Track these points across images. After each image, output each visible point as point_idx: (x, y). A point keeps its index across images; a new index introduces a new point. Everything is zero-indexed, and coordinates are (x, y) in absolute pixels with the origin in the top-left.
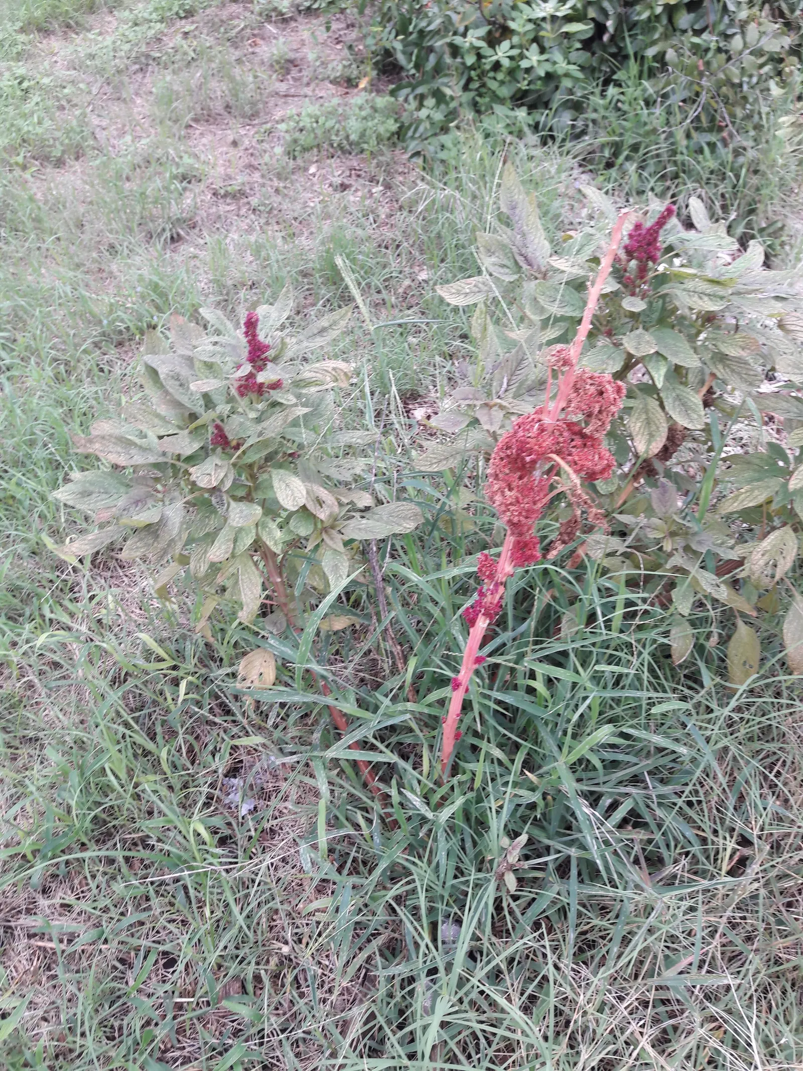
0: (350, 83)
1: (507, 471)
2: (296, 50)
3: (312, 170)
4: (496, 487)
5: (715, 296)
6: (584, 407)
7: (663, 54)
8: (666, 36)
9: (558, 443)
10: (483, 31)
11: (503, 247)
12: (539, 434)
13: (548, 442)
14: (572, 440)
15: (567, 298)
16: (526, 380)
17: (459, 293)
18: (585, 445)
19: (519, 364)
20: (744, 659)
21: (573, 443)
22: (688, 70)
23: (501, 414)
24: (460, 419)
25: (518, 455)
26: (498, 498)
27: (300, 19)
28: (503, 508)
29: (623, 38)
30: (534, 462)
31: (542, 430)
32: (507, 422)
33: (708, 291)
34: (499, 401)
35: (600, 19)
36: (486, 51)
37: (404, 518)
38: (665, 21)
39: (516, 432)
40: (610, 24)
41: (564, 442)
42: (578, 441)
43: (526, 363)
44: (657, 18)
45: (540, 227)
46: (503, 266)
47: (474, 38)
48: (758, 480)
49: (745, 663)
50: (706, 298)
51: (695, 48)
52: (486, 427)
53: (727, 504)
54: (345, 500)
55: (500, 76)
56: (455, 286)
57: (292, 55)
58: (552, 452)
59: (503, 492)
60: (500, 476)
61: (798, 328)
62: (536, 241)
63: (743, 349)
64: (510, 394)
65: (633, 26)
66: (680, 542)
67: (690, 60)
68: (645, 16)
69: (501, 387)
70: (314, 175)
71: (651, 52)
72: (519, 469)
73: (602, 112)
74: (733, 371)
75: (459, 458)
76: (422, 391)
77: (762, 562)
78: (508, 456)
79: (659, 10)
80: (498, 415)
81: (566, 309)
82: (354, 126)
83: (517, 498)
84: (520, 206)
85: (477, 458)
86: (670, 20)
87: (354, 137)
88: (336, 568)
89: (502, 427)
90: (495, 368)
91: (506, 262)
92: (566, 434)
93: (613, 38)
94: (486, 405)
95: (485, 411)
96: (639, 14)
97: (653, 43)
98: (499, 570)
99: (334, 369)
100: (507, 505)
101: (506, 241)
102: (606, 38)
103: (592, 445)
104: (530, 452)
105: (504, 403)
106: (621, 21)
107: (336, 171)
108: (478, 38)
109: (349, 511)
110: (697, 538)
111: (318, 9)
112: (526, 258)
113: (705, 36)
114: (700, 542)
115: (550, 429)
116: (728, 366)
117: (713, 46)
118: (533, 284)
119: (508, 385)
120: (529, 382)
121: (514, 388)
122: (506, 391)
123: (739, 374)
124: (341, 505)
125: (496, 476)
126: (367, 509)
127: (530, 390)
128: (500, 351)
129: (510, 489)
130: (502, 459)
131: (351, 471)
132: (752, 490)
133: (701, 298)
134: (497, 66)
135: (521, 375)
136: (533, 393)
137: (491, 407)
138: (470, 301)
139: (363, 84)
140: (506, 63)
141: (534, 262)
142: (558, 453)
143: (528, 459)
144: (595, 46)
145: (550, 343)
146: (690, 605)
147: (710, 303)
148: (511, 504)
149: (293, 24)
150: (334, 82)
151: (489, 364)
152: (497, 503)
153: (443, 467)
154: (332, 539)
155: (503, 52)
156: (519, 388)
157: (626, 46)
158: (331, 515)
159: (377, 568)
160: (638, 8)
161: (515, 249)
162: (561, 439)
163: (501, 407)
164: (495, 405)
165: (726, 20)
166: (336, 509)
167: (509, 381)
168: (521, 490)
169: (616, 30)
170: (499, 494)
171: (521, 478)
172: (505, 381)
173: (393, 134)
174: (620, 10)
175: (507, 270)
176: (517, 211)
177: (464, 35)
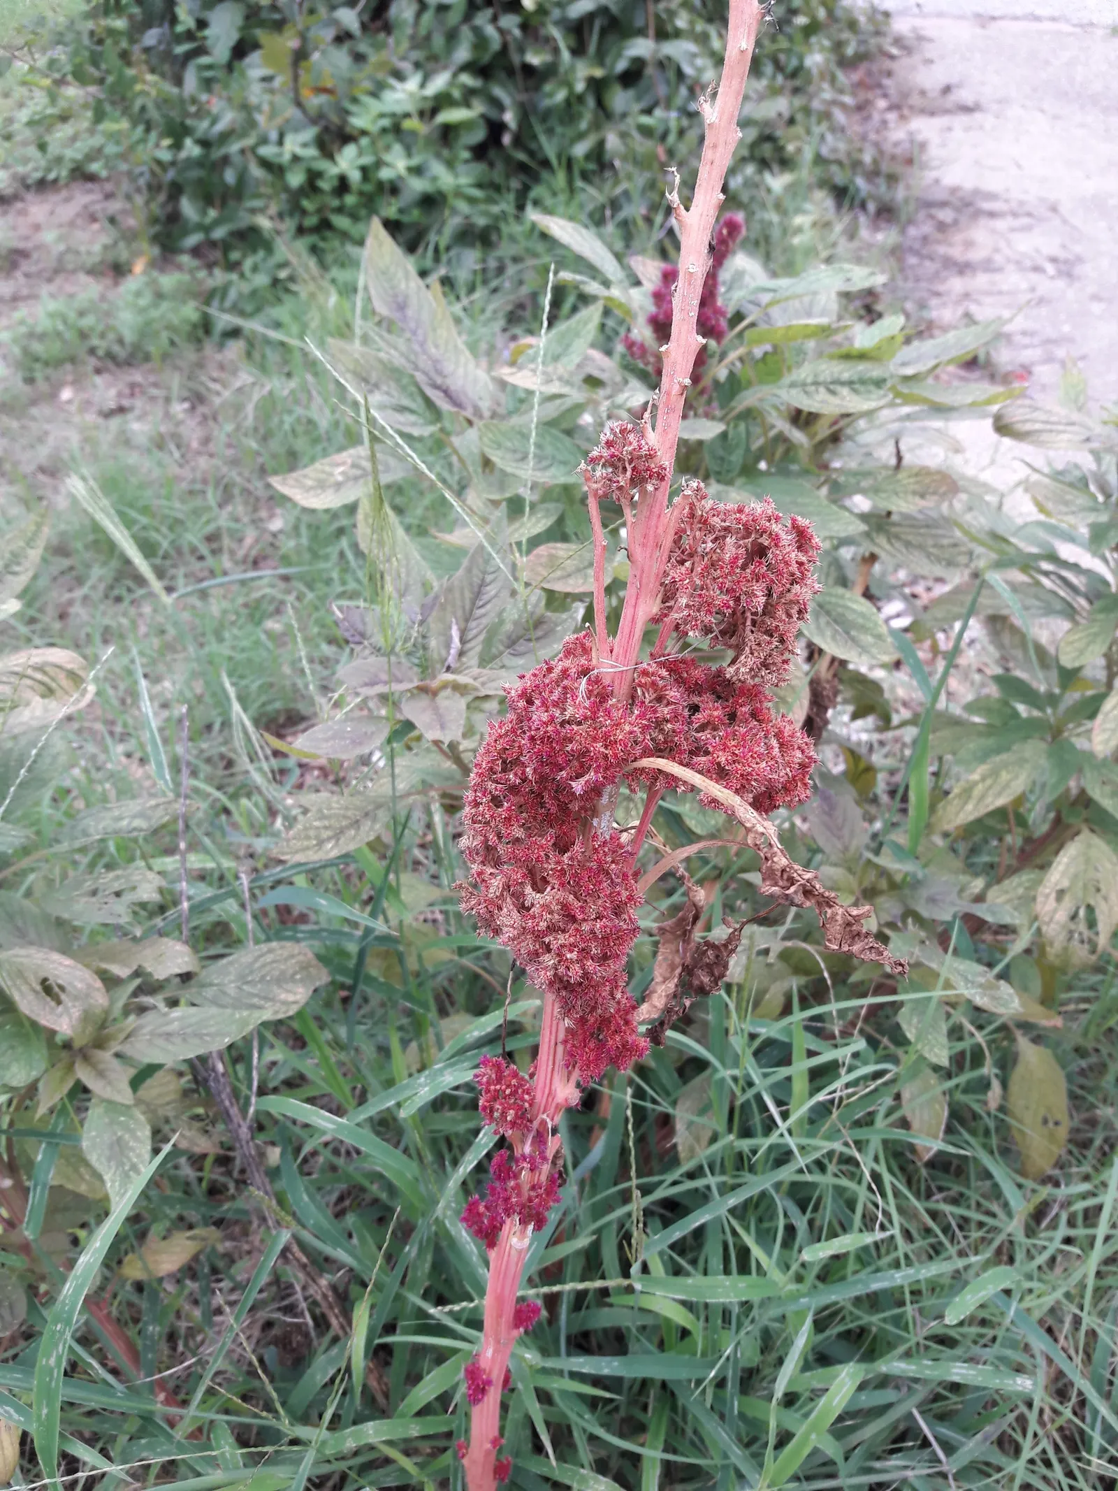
0: (119, 270)
1: (519, 833)
2: (27, 238)
3: (66, 394)
4: (496, 884)
5: (863, 382)
6: (720, 599)
7: (601, 144)
8: (596, 126)
9: (659, 724)
10: (310, 133)
11: (394, 373)
12: (595, 709)
13: (630, 727)
14: (695, 709)
15: (549, 450)
16: (502, 622)
17: (321, 485)
18: (732, 717)
19: (478, 594)
20: (1042, 1112)
21: (700, 717)
22: (642, 162)
23: (462, 703)
24: (371, 728)
25: (542, 779)
26: (509, 918)
27: (30, 196)
28: (529, 944)
29: (535, 137)
30: (595, 791)
31: (601, 695)
32: (478, 718)
33: (846, 376)
34: (449, 677)
35: (493, 114)
36: (322, 165)
37: (280, 980)
38: (591, 102)
39: (524, 718)
40: (509, 117)
41: (676, 717)
42: (712, 710)
43: (491, 590)
44: (580, 99)
45: (462, 346)
46: (402, 409)
47: (299, 143)
48: (998, 751)
49: (1045, 1121)
50: (845, 391)
51: (646, 131)
52: (430, 735)
53: (951, 809)
54: (121, 971)
55: (350, 200)
56: (310, 473)
57: (21, 245)
58: (647, 753)
59: (518, 897)
60: (502, 849)
61: (1037, 426)
62: (461, 371)
63: (922, 496)
64: (472, 659)
65: (546, 116)
66: (890, 907)
67: (642, 145)
68: (561, 96)
69: (448, 646)
70: (69, 402)
71: (580, 150)
72: (549, 820)
73: (524, 243)
74: (908, 544)
75: (383, 816)
76: (302, 707)
77: (1062, 916)
78: (513, 789)
79: (580, 87)
80: (454, 706)
81: (553, 470)
82: (127, 322)
83: (565, 907)
84: (413, 301)
85: (428, 812)
86: (600, 103)
87: (129, 337)
88: (118, 1149)
89: (469, 732)
90: (426, 609)
91: (406, 402)
92: (673, 693)
93: (518, 141)
94: (423, 690)
95: (424, 701)
96: (551, 95)
97: (581, 136)
98: (540, 1098)
99: (40, 668)
100: (538, 936)
101: (399, 361)
102: (507, 139)
103: (755, 715)
104: (582, 762)
105: (462, 679)
106: (525, 113)
107: (106, 390)
108: (305, 145)
109: (135, 994)
110: (924, 893)
111: (55, 181)
112: (446, 392)
113: (658, 112)
114: (932, 900)
115: (622, 690)
116: (897, 537)
117: (673, 125)
118: (472, 434)
119: (463, 641)
120: (508, 627)
121: (476, 647)
122: (461, 654)
123: (921, 547)
124: (110, 982)
125: (489, 854)
126: (186, 977)
127: (512, 643)
128: (430, 576)
129: (540, 884)
130: (496, 802)
131: (128, 898)
132: (995, 773)
133: (833, 393)
134: (343, 185)
135: (487, 615)
136: (521, 647)
137: (435, 694)
138: (348, 496)
139: (139, 267)
140: (355, 176)
141: (463, 399)
142: (665, 749)
143: (578, 786)
144: (492, 153)
145: (535, 542)
146: (944, 1040)
147: (855, 398)
148: (552, 929)
149: (19, 205)
150: (92, 272)
151: (412, 603)
152: (508, 933)
153: (354, 842)
154: (101, 1074)
155: (348, 161)
156: (488, 642)
157: (541, 147)
158: (86, 1017)
159: (234, 1111)
160: (548, 87)
161: (419, 377)
162: (665, 711)
163: (458, 688)
164: (444, 686)
165: (683, 91)
166: (100, 999)
167: (463, 633)
168: (574, 881)
169: (520, 126)
170: (509, 904)
171: (562, 847)
172: (455, 633)
173: (195, 326)
174: (523, 97)
175: (412, 418)
176: (410, 312)
177: (280, 142)
